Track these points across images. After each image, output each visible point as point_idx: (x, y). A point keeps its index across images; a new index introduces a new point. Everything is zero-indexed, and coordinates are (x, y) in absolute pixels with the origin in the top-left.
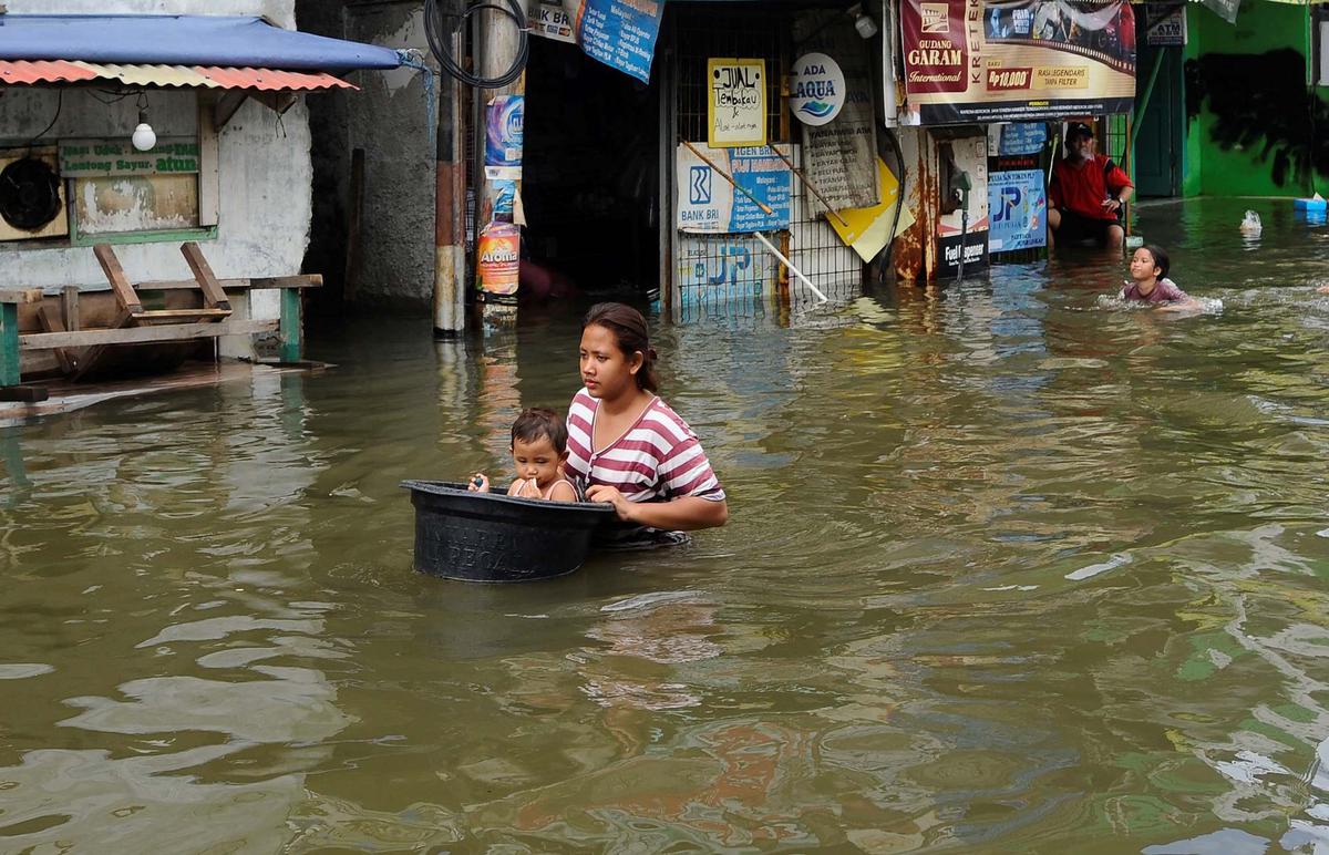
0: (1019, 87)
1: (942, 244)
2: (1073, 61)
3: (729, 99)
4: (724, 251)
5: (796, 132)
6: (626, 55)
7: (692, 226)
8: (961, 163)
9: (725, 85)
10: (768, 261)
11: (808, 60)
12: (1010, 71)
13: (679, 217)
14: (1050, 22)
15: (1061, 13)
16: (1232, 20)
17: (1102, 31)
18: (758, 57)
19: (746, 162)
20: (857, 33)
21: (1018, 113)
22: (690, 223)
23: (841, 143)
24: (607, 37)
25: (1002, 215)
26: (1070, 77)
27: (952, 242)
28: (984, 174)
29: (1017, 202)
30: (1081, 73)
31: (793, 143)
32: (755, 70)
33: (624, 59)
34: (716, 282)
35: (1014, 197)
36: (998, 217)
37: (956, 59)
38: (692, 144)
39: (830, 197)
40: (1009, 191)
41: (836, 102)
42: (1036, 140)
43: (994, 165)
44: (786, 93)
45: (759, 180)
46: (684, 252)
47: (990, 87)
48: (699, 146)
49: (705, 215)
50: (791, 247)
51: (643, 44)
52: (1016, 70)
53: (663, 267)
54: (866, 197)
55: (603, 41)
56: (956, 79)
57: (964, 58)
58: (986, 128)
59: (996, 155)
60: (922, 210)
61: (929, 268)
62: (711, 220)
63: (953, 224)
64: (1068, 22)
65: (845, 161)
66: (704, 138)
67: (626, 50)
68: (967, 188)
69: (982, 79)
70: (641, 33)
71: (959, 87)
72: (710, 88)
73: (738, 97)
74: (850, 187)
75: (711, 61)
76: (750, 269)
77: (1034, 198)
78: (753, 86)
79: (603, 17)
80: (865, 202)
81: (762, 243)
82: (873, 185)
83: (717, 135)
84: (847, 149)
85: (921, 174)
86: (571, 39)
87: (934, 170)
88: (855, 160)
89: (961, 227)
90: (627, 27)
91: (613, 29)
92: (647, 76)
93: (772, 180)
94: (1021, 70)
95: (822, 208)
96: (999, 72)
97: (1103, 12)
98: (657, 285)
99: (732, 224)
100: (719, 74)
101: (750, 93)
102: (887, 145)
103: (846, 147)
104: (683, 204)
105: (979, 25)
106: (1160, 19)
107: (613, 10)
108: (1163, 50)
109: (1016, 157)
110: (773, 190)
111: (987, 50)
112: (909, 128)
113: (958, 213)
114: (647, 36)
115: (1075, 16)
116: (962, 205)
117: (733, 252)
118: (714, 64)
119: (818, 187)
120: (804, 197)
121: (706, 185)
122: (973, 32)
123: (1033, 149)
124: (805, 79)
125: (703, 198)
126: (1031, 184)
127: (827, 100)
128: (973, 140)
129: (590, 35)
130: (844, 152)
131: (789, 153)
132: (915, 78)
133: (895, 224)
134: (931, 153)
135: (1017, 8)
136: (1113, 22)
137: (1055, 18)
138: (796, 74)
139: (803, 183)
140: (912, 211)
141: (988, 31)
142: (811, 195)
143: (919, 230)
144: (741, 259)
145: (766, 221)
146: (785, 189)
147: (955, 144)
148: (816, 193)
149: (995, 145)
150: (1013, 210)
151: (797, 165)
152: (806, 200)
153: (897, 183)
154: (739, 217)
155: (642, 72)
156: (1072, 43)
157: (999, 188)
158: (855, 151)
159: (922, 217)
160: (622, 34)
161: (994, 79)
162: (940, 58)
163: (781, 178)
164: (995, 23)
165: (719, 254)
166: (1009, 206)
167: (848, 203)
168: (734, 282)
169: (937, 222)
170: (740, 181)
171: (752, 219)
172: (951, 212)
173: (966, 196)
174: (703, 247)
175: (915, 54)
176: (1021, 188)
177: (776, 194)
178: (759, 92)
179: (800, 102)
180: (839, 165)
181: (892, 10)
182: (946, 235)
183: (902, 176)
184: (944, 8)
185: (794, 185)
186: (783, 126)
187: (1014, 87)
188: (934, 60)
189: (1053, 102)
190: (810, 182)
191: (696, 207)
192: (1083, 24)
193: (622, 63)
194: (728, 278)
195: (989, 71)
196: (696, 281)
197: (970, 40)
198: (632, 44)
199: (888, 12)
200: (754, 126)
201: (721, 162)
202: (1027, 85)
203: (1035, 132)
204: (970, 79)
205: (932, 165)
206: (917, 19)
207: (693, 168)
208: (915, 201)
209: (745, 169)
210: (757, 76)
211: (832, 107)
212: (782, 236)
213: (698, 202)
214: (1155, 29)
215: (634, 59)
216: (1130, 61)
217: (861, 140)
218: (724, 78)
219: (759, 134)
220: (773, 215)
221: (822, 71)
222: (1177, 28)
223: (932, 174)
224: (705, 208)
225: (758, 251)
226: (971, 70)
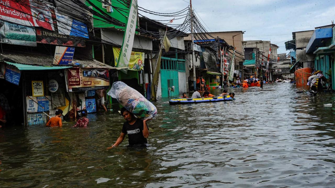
0: (89, 84)
1: (77, 112)
2: (98, 80)
3: (36, 88)
4: (37, 116)
5: (50, 94)
6: (14, 80)
7: (30, 111)
8: (80, 98)
9: (35, 86)
10: (45, 117)
11: (51, 81)
12: (88, 82)
13: (27, 110)
14: (94, 73)
15: (96, 72)
16: (127, 73)
17: (103, 75)
18: (41, 81)
19: (40, 99)
20: (60, 76)
21: (89, 89)
22: (29, 111)
23: (58, 95)
24: (10, 77)
25: (88, 106)
26: (98, 83)
27: (79, 111)
28: (84, 100)
29: (91, 104)
30: (100, 82)
31: (49, 96)
32: (41, 83)
33: (13, 81)
34: (35, 121)
35: (90, 103)
36: (88, 107)
37: (78, 80)
38: (29, 97)
39: (57, 105)
40: (89, 102)
41: (57, 88)
42: (94, 94)
43: (86, 98)
44: (47, 87)
45: (43, 102)
46: (28, 116)
47: (84, 84)
48: (31, 97)
49: (32, 109)
50: (50, 114)
51: (17, 78)
52: (89, 82)
53: (24, 119)
54: (63, 104)
55: (9, 78)
56: (78, 83)
57: (80, 80)
58: (85, 91)
59: (86, 96)
60: (74, 106)
61: (75, 116)
62: (34, 110)
63: (79, 108)
64: (97, 73)
65: (59, 98)
66: (32, 95)
67: (14, 79)
68: (81, 102)
69: (83, 83)
70: (17, 76)
71: (79, 85)
72: (32, 86)
73: (38, 88)
74: (60, 103)
75: (32, 81)
76: (42, 118)
77: (94, 104)
78: (41, 86)
79: (9, 74)
80: (63, 105)
81: (44, 113)
82: (65, 102)
83: (34, 95)
84: (60, 96)
85: (73, 100)
86: (3, 78)
87: (75, 99)
88: (61, 98)
89: (81, 109)
90: (14, 75)
91: (11, 76)
92: (18, 84)
93: (46, 102)
94: (90, 82)
95: (55, 107)
96: (86, 82)
97: (103, 72)
98: (23, 122)
99: (38, 110)
100: (34, 84)
101: (40, 87)
102: (67, 95)
103: (59, 96)
104: (28, 107)
105: (82, 74)
106: (114, 73)
107: (11, 72)
108: (114, 78)
109: (90, 97)
110: (46, 104)
111: (83, 78)
112: (70, 92)
113: (80, 106)
114: (18, 77)
115: (99, 72)
116: (81, 105)
117: (39, 116)
118: (33, 82)
119: (54, 103)
120: (52, 105)
121: (32, 104)
122: (81, 76)
123: (93, 95)
124: (51, 84)
125: (32, 106)
126: (93, 101)
127: (55, 88)
128: (82, 94)
129: (6, 77)
130: (59, 97)
131: (48, 97)
132: (71, 83)
133: (69, 109)
134: (75, 96)
135: (88, 71)
136: (105, 73)
137: (95, 73)
138: (49, 83)
139: (52, 103)
140: (72, 106)
141: (84, 75)
142: (53, 105)
143: (73, 110)
144: (40, 117)
145: (45, 110)
146: (48, 104)
147: (79, 95)
148: (54, 104)
149: (86, 95)
150: (90, 106)
151: (50, 99)
152: (52, 106)
153: (69, 102)
154: (39, 109)
155: (17, 83)
156: (98, 77)
157: (87, 102)
158: (61, 96)
159: (74, 107)
160: (13, 76)
161: (85, 83)
162: (75, 80)
163: (47, 102)
164: (85, 74)
165: (36, 116)
166: (89, 105)
167: (60, 106)
168: (39, 121)
169: (76, 108)
170: (39, 103)
171: (42, 109)
172: (79, 106)
173: (81, 103)
174: (32, 115)
175: (71, 79)
176: (91, 102)
177: (46, 105)
178: (42, 86)
179: (50, 88)
180: (58, 99)
181: (66, 72)
182: (78, 110)
183: (70, 101)
184: (76, 71)
185: (50, 103)
186: (47, 92)
187: (88, 85)
188: (74, 80)
189: (95, 87)
190: (53, 102)
191: (31, 108)
192: (100, 73)
193: (13, 82)
194: (38, 120)
195: (84, 82)
196: (31, 121)
197: (80, 77)
198: (15, 78)
199: (66, 73)
200: (41, 93)
201: (35, 100)
202: (91, 84)
203: (93, 92)
204: (81, 83)
205: (75, 98)
206: (71, 73)
207: (29, 101)
208: (72, 105)
209: (40, 100)
210: (42, 84)
211: (56, 89)
212: (48, 112)
213: (31, 107)
214: (113, 75)
215: (15, 81)
216: (108, 80)
217: (62, 95)
218: (35, 84)
219: (42, 94)
220: (46, 108)
221: (54, 83)
222: (116, 74)
223: (75, 100)
224: (32, 108)
225: (43, 115)
226: (81, 82)
